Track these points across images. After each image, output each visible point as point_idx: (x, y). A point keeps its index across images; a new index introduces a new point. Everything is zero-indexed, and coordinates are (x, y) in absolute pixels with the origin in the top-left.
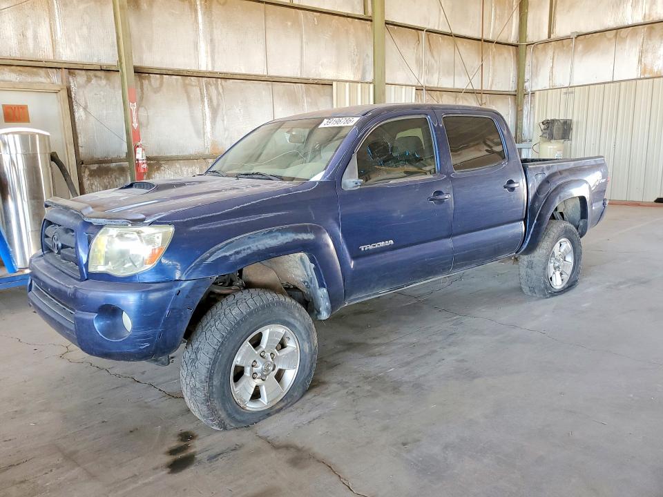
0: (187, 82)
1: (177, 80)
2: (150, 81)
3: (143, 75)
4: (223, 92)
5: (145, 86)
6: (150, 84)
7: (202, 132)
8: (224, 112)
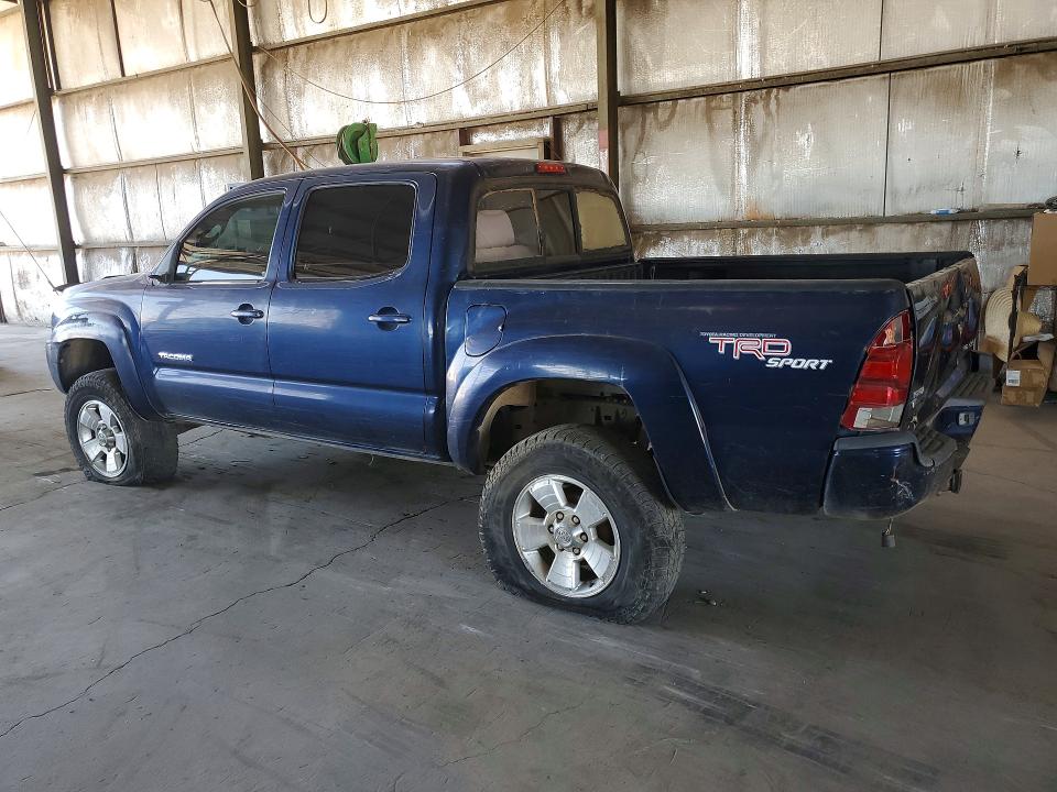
0: (713, 104)
1: (697, 104)
2: (656, 114)
3: (649, 106)
4: (777, 111)
5: (648, 121)
6: (656, 118)
7: (729, 185)
8: (775, 146)
